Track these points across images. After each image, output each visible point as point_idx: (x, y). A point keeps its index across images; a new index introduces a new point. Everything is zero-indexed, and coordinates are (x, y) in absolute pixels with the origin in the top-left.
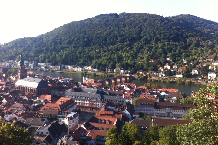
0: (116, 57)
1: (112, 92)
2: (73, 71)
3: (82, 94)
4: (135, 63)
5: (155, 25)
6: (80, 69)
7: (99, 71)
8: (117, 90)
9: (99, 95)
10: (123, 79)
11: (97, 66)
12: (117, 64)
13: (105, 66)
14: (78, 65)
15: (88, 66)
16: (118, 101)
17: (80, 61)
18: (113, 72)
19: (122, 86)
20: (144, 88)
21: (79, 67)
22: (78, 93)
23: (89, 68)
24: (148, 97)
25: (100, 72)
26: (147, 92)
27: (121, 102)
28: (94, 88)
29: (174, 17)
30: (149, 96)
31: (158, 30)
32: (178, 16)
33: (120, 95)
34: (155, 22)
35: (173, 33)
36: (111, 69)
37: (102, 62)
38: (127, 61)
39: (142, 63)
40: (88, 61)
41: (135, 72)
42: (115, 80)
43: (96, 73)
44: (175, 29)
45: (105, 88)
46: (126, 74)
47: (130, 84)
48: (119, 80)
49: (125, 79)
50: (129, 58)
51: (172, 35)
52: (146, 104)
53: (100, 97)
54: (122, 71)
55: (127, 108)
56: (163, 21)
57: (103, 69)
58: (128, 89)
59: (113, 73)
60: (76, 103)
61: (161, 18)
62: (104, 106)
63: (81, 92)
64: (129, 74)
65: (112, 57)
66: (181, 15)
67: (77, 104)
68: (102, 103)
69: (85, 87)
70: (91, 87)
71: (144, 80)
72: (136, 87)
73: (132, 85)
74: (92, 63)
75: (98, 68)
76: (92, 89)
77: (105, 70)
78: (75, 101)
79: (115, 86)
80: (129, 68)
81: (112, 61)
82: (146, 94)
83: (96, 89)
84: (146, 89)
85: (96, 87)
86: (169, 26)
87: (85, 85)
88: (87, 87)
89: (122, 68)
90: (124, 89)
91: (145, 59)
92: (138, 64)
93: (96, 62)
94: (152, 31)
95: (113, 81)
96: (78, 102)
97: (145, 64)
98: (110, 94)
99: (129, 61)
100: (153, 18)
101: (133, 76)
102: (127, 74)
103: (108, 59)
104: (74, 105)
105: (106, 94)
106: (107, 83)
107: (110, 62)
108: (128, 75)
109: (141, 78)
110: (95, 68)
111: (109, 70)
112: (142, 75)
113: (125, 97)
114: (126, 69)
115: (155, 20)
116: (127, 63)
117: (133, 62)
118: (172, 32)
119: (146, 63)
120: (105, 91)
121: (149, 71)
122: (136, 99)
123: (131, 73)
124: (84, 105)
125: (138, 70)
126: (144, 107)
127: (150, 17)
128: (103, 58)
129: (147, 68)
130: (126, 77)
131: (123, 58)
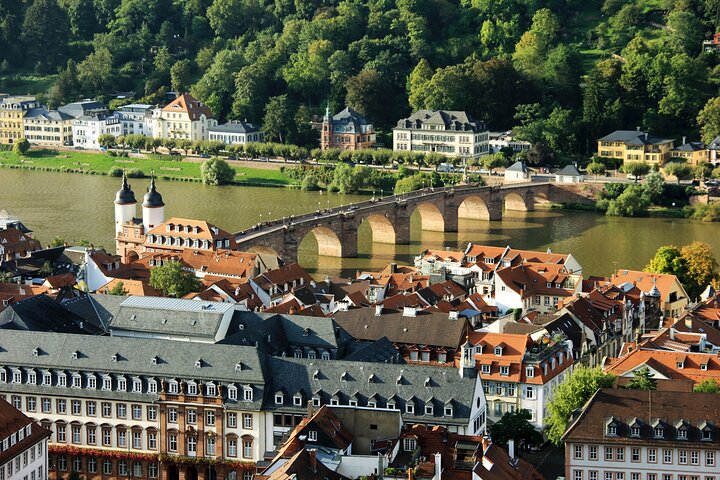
0: (404, 13)
1: (364, 331)
2: (24, 147)
3: (98, 351)
4: (576, 65)
6: (90, 132)
7: (261, 147)
8: (409, 312)
9: (250, 354)
10: (473, 212)
11: (241, 99)
12: (417, 83)
13: (315, 94)
14: (72, 92)
15: (164, 100)
16: (419, 408)
17: (81, 54)
18: (381, 151)
19: (458, 271)
20: (654, 281)
21: (75, 108)
22: (59, 346)
23: (171, 121)
24: (688, 363)
25: (271, 154)
26: (681, 326)
27: (438, 408)
28: (210, 296)
30: (695, 357)
33: (434, 357)
36: (367, 128)
37: (284, 59)
38: (510, 47)
39: (640, 61)
40: (161, 55)
41: (577, 148)
42: (400, 217)
43: (232, 164)
45: (305, 294)
46: (497, 164)
47: (526, 255)
48: (431, 221)
49: (485, 214)
50: (525, 24)
52: (669, 432)
53: (256, 375)
54: (462, 143)
55: (488, 464)
57: (293, 125)
58: (508, 299)
59: (383, 161)
60: (42, 431)
62: (287, 455)
63: (76, 330)
64: (527, 165)
65: (373, 19)
67: (53, 442)
68: (277, 422)
69: (134, 286)
70: (187, 285)
71: (641, 214)
72: (576, 279)
73: (546, 262)
74: (193, 73)
75: (252, 118)
76: (194, 304)
77: (310, 140)
78: (39, 416)
79: (399, 278)
80: (523, 110)
81: (374, 51)
82: (665, 337)
83: (226, 308)
84: (673, 298)
85: (225, 285)
87: (133, 269)
88: (149, 291)
89: (462, 117)
90: (477, 299)
91: (671, 31)
92: (608, 73)
93: (236, 64)
95: (382, 234)
96: (61, 424)
97: (666, 69)
98: (347, 348)
99: (525, 49)
101: (564, 180)
102: (509, 164)
103: (339, 38)
105: (311, 345)
106: (328, 246)
107: (354, 65)
108: (514, 176)
109: (630, 200)
110: (222, 116)
111: (350, 133)
112: (641, 171)
113: (472, 373)
114: (501, 124)
116: (506, 73)
117: (559, 53)
119: (679, 61)
120: (304, 322)
121: (706, 137)
122: (571, 378)
123: (549, 160)
124: (99, 447)
125: (605, 129)
126: (644, 453)
128: (289, 25)
129: (690, 113)
130: (495, 198)
131: (476, 27)
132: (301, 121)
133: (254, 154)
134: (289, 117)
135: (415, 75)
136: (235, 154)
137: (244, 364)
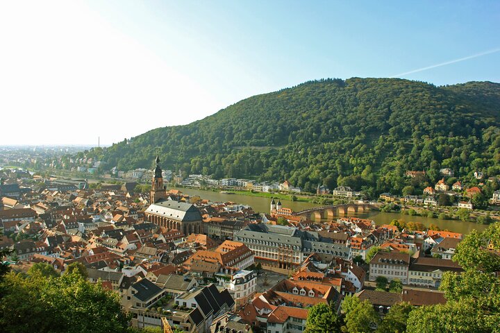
0: (337, 165)
1: (325, 236)
2: (252, 191)
3: (265, 236)
4: (375, 178)
5: (417, 102)
6: (266, 188)
7: (303, 193)
8: (335, 232)
9: (299, 239)
10: (351, 210)
11: (300, 182)
12: (339, 180)
13: (316, 182)
14: (263, 180)
15: (283, 182)
16: (337, 254)
17: (265, 172)
18: (331, 195)
19: (347, 223)
20: (392, 227)
21: (263, 183)
22: (257, 235)
23: (284, 186)
24: (398, 246)
25: (305, 195)
26: (397, 238)
27: (341, 254)
28: (291, 226)
29: (457, 87)
30: (400, 245)
31: (423, 112)
32: (464, 85)
33: (341, 242)
34: (417, 96)
35: (454, 118)
36: (327, 190)
37: (309, 174)
38: (361, 173)
39: (390, 177)
40: (283, 172)
41: (375, 196)
42: (334, 210)
43: (297, 196)
44: (459, 111)
45: (312, 227)
46: (357, 199)
47: (363, 220)
48: (341, 211)
49: (354, 211)
50: (364, 168)
51: (452, 122)
52: (393, 262)
53: (300, 244)
54: (349, 194)
55: (352, 267)
56: (435, 93)
57: (311, 188)
58: (359, 230)
59: (331, 197)
60: (253, 253)
61: (431, 88)
62: (306, 262)
63: (261, 231)
64: (364, 199)
65: (330, 165)
66: (471, 83)
67: (255, 256)
68: (304, 255)
69: (274, 222)
70: (286, 223)
71: (389, 212)
72: (374, 226)
73: (367, 222)
74: (289, 176)
75: (302, 186)
76: (287, 227)
77: (315, 192)
78: (253, 250)
79: (334, 224)
80: (363, 187)
81: (330, 173)
82: (393, 240)
83: (294, 229)
84: (396, 231)
85: (294, 223)
86: (446, 103)
87: (274, 219)
88: (277, 224)
89: (349, 188)
90: (351, 230)
91: (396, 171)
92: (382, 180)
93: (299, 174)
94: (411, 114)
95: (330, 214)
96: (257, 252)
97: (395, 180)
98: (321, 239)
99: (364, 174)
100: (413, 87)
101: (372, 203)
102: (359, 199)
103: (322, 169)
104: (249, 256)
105: (313, 238)
106: (318, 216)
107: (325, 175)
108: (360, 202)
109: (387, 209)
110: (295, 186)
111: (324, 190)
112: (389, 202)
113: (349, 246)
114: (358, 190)
115: (418, 92)
116: (359, 179)
117: (371, 175)
118: (453, 116)
119: (398, 178)
120: (311, 233)
121: (404, 195)
122: (372, 248)
123: (368, 199)
124: (268, 258)
125: (382, 192)
126: (387, 266)
127: (407, 87)
128: (311, 166)
129: (400, 190)
130: (356, 207)
131: (353, 168)
132: (313, 187)
133: (302, 195)
134: (310, 186)
135: (339, 178)
136: (298, 194)
137: (298, 241)
